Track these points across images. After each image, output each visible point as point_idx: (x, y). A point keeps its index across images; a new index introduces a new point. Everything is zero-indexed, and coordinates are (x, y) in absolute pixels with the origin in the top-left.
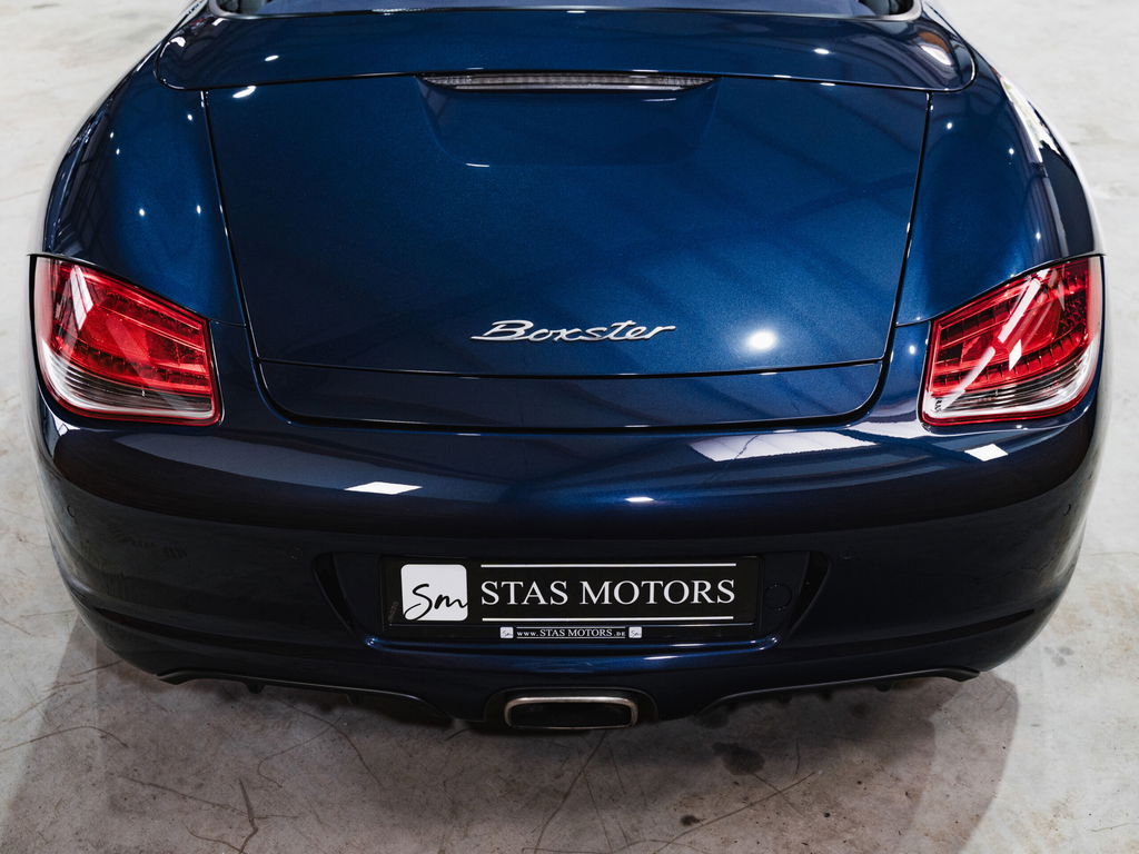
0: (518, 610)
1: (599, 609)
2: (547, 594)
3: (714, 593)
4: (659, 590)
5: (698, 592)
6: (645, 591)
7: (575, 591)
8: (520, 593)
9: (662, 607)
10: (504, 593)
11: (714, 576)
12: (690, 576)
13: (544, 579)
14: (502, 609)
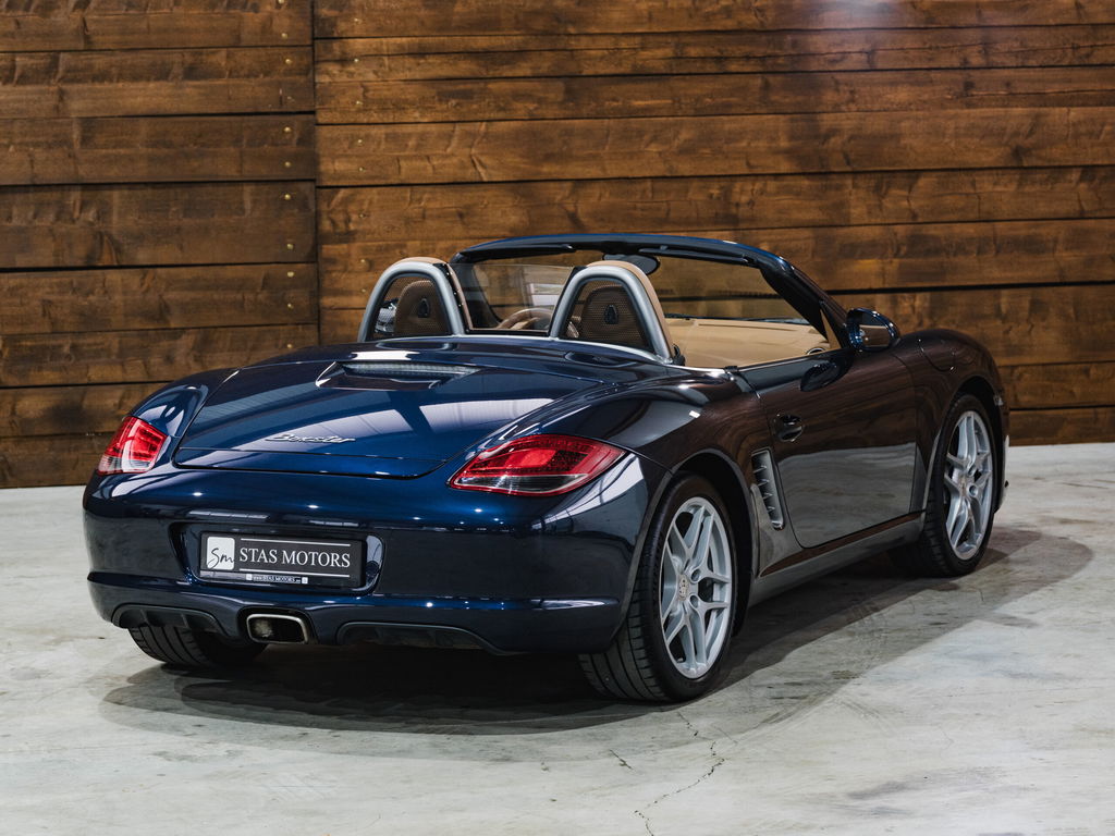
0: (256, 566)
1: (289, 567)
2: (268, 557)
3: (340, 561)
4: (316, 557)
5: (333, 559)
6: (310, 557)
7: (280, 556)
8: (257, 555)
9: (317, 568)
10: (249, 554)
11: (340, 551)
12: (330, 550)
13: (267, 547)
14: (248, 564)
